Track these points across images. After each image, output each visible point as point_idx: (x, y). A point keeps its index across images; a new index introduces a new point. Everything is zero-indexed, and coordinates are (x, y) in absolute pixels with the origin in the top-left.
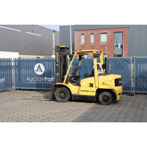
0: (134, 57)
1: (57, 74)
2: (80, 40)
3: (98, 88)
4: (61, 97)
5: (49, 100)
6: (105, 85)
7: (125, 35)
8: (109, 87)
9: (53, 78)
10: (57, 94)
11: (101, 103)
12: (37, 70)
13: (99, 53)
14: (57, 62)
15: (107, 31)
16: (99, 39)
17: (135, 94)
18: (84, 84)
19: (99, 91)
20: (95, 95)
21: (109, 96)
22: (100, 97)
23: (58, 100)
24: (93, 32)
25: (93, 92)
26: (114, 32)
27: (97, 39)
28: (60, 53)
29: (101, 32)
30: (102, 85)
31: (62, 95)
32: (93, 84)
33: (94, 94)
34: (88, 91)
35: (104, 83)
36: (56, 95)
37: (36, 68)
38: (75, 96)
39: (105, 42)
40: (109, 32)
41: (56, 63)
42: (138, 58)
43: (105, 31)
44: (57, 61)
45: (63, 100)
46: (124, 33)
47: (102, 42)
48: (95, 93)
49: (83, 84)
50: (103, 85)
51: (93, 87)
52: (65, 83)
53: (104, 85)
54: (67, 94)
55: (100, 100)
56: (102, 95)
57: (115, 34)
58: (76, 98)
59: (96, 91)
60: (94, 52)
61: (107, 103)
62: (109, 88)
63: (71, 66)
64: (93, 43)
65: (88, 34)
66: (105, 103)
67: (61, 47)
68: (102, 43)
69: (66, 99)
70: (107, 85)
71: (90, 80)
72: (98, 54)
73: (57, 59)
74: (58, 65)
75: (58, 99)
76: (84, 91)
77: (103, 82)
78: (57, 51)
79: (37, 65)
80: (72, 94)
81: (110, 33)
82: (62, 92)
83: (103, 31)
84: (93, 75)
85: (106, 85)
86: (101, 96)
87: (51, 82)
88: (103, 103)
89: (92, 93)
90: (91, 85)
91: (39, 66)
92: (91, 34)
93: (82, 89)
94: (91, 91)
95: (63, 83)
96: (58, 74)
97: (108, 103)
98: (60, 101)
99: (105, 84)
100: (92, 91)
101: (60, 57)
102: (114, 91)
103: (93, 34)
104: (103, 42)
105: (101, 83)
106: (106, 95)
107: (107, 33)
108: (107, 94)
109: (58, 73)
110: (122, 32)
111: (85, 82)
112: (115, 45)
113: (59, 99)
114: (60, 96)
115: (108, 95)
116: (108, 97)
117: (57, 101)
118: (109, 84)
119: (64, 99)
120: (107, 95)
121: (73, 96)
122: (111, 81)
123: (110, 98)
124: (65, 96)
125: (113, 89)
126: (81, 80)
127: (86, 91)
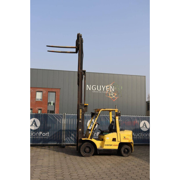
0: (65, 114)
3: (120, 142)
6: (127, 139)
7: (57, 95)
8: (129, 141)
10: (83, 148)
11: (123, 155)
13: (119, 112)
19: (121, 145)
20: (117, 148)
22: (122, 150)
23: (83, 155)
25: (116, 145)
31: (87, 149)
32: (115, 139)
34: (112, 145)
35: (125, 138)
36: (82, 151)
38: (100, 150)
39: (40, 99)
44: (81, 117)
45: (88, 155)
48: (118, 146)
49: (107, 139)
51: (116, 141)
52: (90, 139)
53: (125, 139)
56: (124, 148)
58: (100, 152)
59: (118, 144)
60: (116, 111)
62: (129, 142)
63: (96, 123)
66: (126, 155)
67: (85, 105)
68: (37, 100)
71: (113, 135)
74: (81, 121)
76: (108, 145)
78: (81, 109)
80: (98, 148)
81: (45, 92)
82: (87, 147)
84: (115, 131)
87: (47, 136)
89: (115, 146)
93: (106, 143)
94: (114, 145)
96: (80, 130)
98: (85, 156)
105: (122, 138)
107: (42, 92)
111: (109, 137)
112: (48, 102)
118: (129, 138)
119: (90, 154)
120: (128, 148)
121: (98, 151)
122: (131, 136)
123: (130, 150)
124: (90, 151)
125: (132, 143)
126: (106, 135)
127: (110, 145)
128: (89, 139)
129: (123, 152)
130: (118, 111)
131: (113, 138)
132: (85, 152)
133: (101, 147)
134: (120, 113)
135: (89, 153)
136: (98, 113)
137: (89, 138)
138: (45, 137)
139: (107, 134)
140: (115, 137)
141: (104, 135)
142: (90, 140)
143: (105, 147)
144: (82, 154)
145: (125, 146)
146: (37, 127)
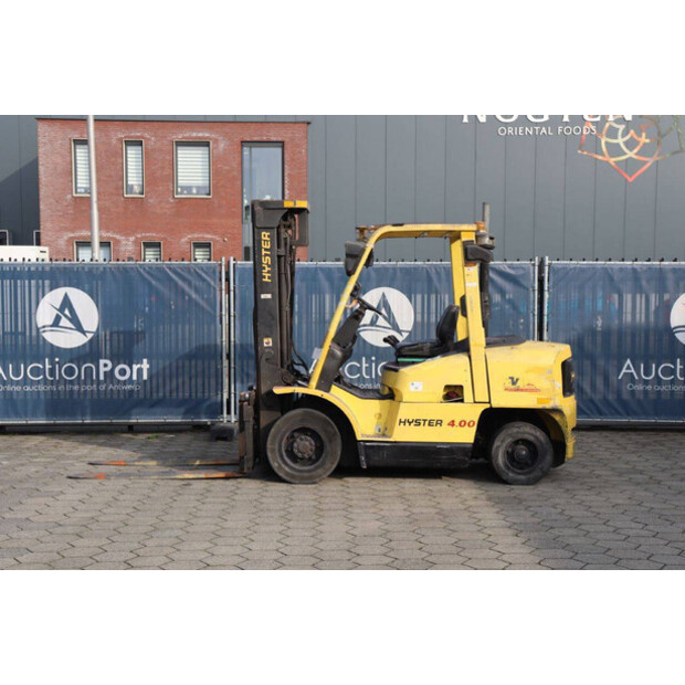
1: (265, 340)
2: (69, 172)
3: (488, 406)
4: (300, 455)
5: (222, 475)
6: (522, 390)
7: (292, 160)
8: (539, 400)
10: (278, 440)
11: (505, 478)
12: (51, 323)
13: (487, 241)
14: (266, 280)
15: (207, 135)
16: (167, 171)
18: (420, 388)
19: (493, 420)
20: (472, 441)
21: (540, 442)
22: (498, 447)
23: (281, 474)
24: (136, 134)
25: (463, 424)
26: (243, 143)
27: (161, 172)
28: (278, 234)
29: (180, 137)
30: (506, 389)
31: (305, 445)
32: (461, 387)
33: (467, 436)
34: (440, 422)
35: (519, 384)
36: (273, 450)
38: (373, 448)
39: (198, 188)
40: (216, 141)
41: (259, 287)
43: (200, 135)
44: (267, 275)
45: (309, 471)
46: (287, 146)
47: (183, 188)
48: (475, 428)
49: (412, 389)
50: (511, 390)
51: (462, 401)
52: (318, 387)
53: (518, 390)
54: (330, 441)
55: (497, 465)
56: (509, 440)
57: (246, 151)
58: (376, 458)
59: (476, 419)
60: (465, 237)
61: (531, 476)
62: (540, 406)
64: (137, 189)
65: (114, 141)
66: (522, 477)
67: (288, 204)
68: (181, 193)
69: (328, 466)
70: (531, 389)
71: (449, 368)
73: (267, 269)
74: (269, 296)
75: (283, 466)
76: (417, 423)
77: (512, 378)
78: (266, 229)
80: (359, 438)
81: (222, 146)
82: (304, 431)
83: (187, 135)
85: (526, 390)
86: (504, 445)
87: (135, 383)
88: (511, 474)
89: (457, 429)
90: (453, 394)
91: (66, 303)
92: (129, 143)
93: (405, 412)
94: (452, 424)
96: (268, 342)
97: (537, 473)
99: (521, 387)
100: (457, 423)
101: (279, 257)
102: (557, 418)
103: (140, 143)
104: (189, 189)
105: (499, 382)
106: (526, 436)
107: (207, 144)
108: (533, 431)
109: (267, 336)
110: (282, 144)
111: (422, 381)
112: (246, 202)
113: (287, 469)
114: (295, 451)
115: (536, 437)
116: (538, 444)
119: (317, 468)
120: (532, 438)
121: (361, 451)
122: (550, 372)
124: (320, 450)
125: (558, 411)
126: (404, 370)
127: (430, 424)
128: (312, 390)
129: (500, 459)
130: (477, 237)
131: (447, 387)
132: (294, 458)
133: (384, 435)
134: (490, 248)
135: (311, 461)
136: (363, 250)
137: (314, 383)
139: (413, 363)
140: (460, 378)
141: (396, 371)
142: (319, 393)
143: (403, 435)
144: (275, 465)
145: (515, 430)
146: (84, 333)
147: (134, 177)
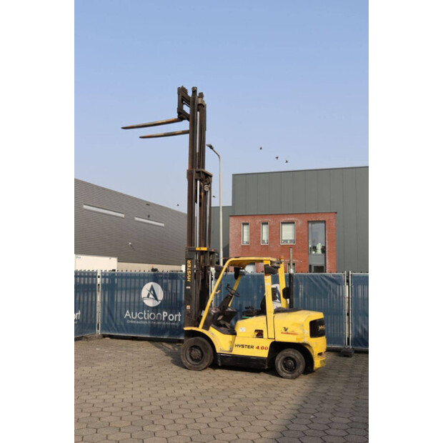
0: (350, 273)
2: (240, 236)
3: (274, 340)
4: (194, 358)
7: (329, 228)
8: (297, 339)
9: (179, 315)
11: (281, 375)
12: (146, 296)
13: (276, 265)
14: (189, 281)
15: (294, 219)
17: (353, 353)
18: (244, 331)
19: (277, 347)
20: (266, 356)
21: (297, 359)
22: (278, 360)
23: (186, 365)
24: (266, 220)
25: (262, 348)
26: (309, 222)
27: (275, 234)
29: (283, 220)
30: (282, 333)
31: (196, 353)
32: (262, 331)
33: (264, 354)
34: (252, 347)
35: (288, 331)
37: (145, 292)
38: (224, 357)
39: (291, 241)
40: (297, 221)
41: (187, 284)
42: (358, 277)
43: (291, 219)
44: (189, 279)
45: (197, 365)
46: (327, 222)
47: (284, 241)
48: (268, 351)
49: (241, 331)
50: (285, 333)
51: (262, 337)
52: (203, 328)
53: (288, 333)
54: (206, 352)
55: (278, 369)
56: (283, 357)
57: (310, 225)
58: (226, 362)
59: (268, 346)
60: (265, 263)
61: (294, 375)
62: (297, 342)
63: (217, 291)
64: (266, 242)
65: (257, 223)
66: (289, 375)
67: (198, 249)
68: (284, 243)
69: (205, 363)
70: (294, 334)
71: (256, 322)
72: (275, 267)
73: (189, 276)
74: (189, 287)
75: (187, 362)
76: (243, 346)
77: (285, 328)
79: (148, 286)
80: (217, 352)
81: (300, 223)
82: (196, 347)
83: (286, 219)
84: (262, 311)
85: (291, 334)
86: (281, 359)
87: (176, 322)
88: (284, 373)
89: (260, 350)
90: (260, 334)
91: (152, 288)
92: (263, 224)
93: (238, 340)
94: (258, 348)
95: (198, 326)
96: (188, 307)
97: (296, 374)
98: (190, 367)
100: (260, 347)
102: (308, 348)
103: (267, 224)
104: (286, 241)
105: (279, 329)
106: (291, 356)
107: (294, 223)
108: (294, 354)
109: (188, 305)
110: (325, 222)
111: (246, 327)
112: (310, 246)
113: (189, 363)
114: (192, 356)
115: (295, 356)
117: (186, 368)
118: (296, 332)
119: (200, 364)
120: (293, 357)
121: (218, 357)
122: (302, 325)
123: (300, 363)
124: (202, 355)
125: (306, 344)
126: (238, 322)
127: (248, 347)
128: (200, 329)
129: (279, 366)
130: (271, 263)
131: (257, 331)
132: (191, 359)
135: (197, 360)
136: (222, 269)
138: (174, 324)
140: (262, 327)
143: (238, 352)
144: (183, 361)
146: (158, 300)
147: (265, 237)
